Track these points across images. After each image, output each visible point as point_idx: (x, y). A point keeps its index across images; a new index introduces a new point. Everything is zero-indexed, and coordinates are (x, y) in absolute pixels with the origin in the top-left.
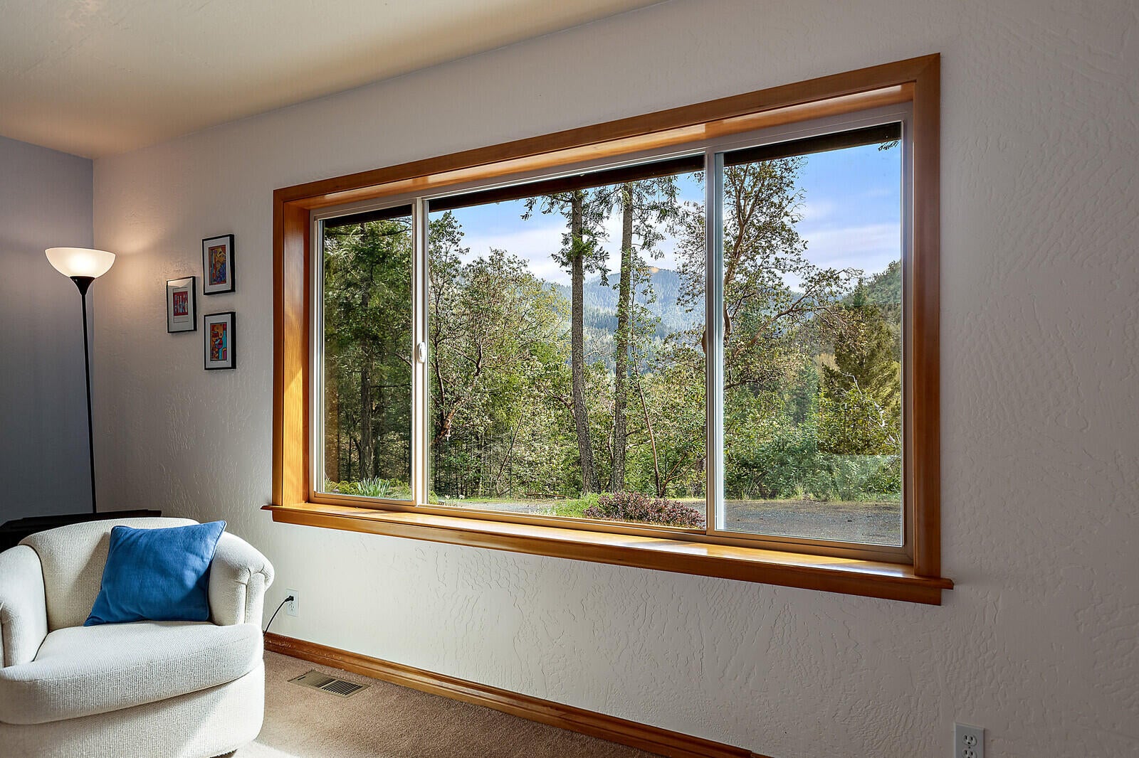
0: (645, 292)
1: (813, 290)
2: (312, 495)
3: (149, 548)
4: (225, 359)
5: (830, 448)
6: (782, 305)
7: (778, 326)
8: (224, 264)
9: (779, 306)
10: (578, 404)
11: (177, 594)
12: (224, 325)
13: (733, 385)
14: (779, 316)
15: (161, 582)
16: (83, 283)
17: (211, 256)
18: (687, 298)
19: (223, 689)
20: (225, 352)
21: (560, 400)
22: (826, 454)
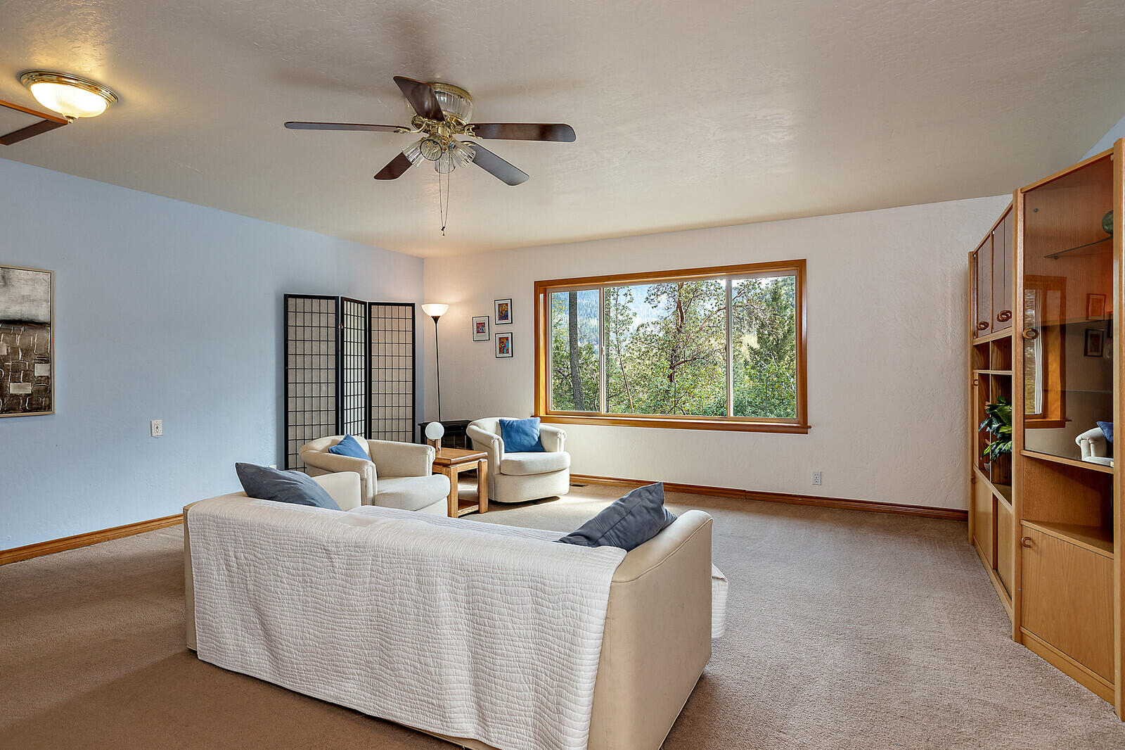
0: (626, 295)
1: (743, 292)
2: (548, 411)
3: (518, 426)
4: (508, 353)
5: (756, 405)
6: (721, 302)
7: (718, 318)
8: (507, 311)
9: (718, 304)
10: (574, 376)
11: (534, 443)
12: (507, 339)
13: (686, 361)
14: (718, 311)
15: (527, 438)
16: (436, 319)
17: (499, 308)
18: (652, 297)
19: (557, 475)
20: (508, 350)
21: (559, 372)
22: (754, 409)
